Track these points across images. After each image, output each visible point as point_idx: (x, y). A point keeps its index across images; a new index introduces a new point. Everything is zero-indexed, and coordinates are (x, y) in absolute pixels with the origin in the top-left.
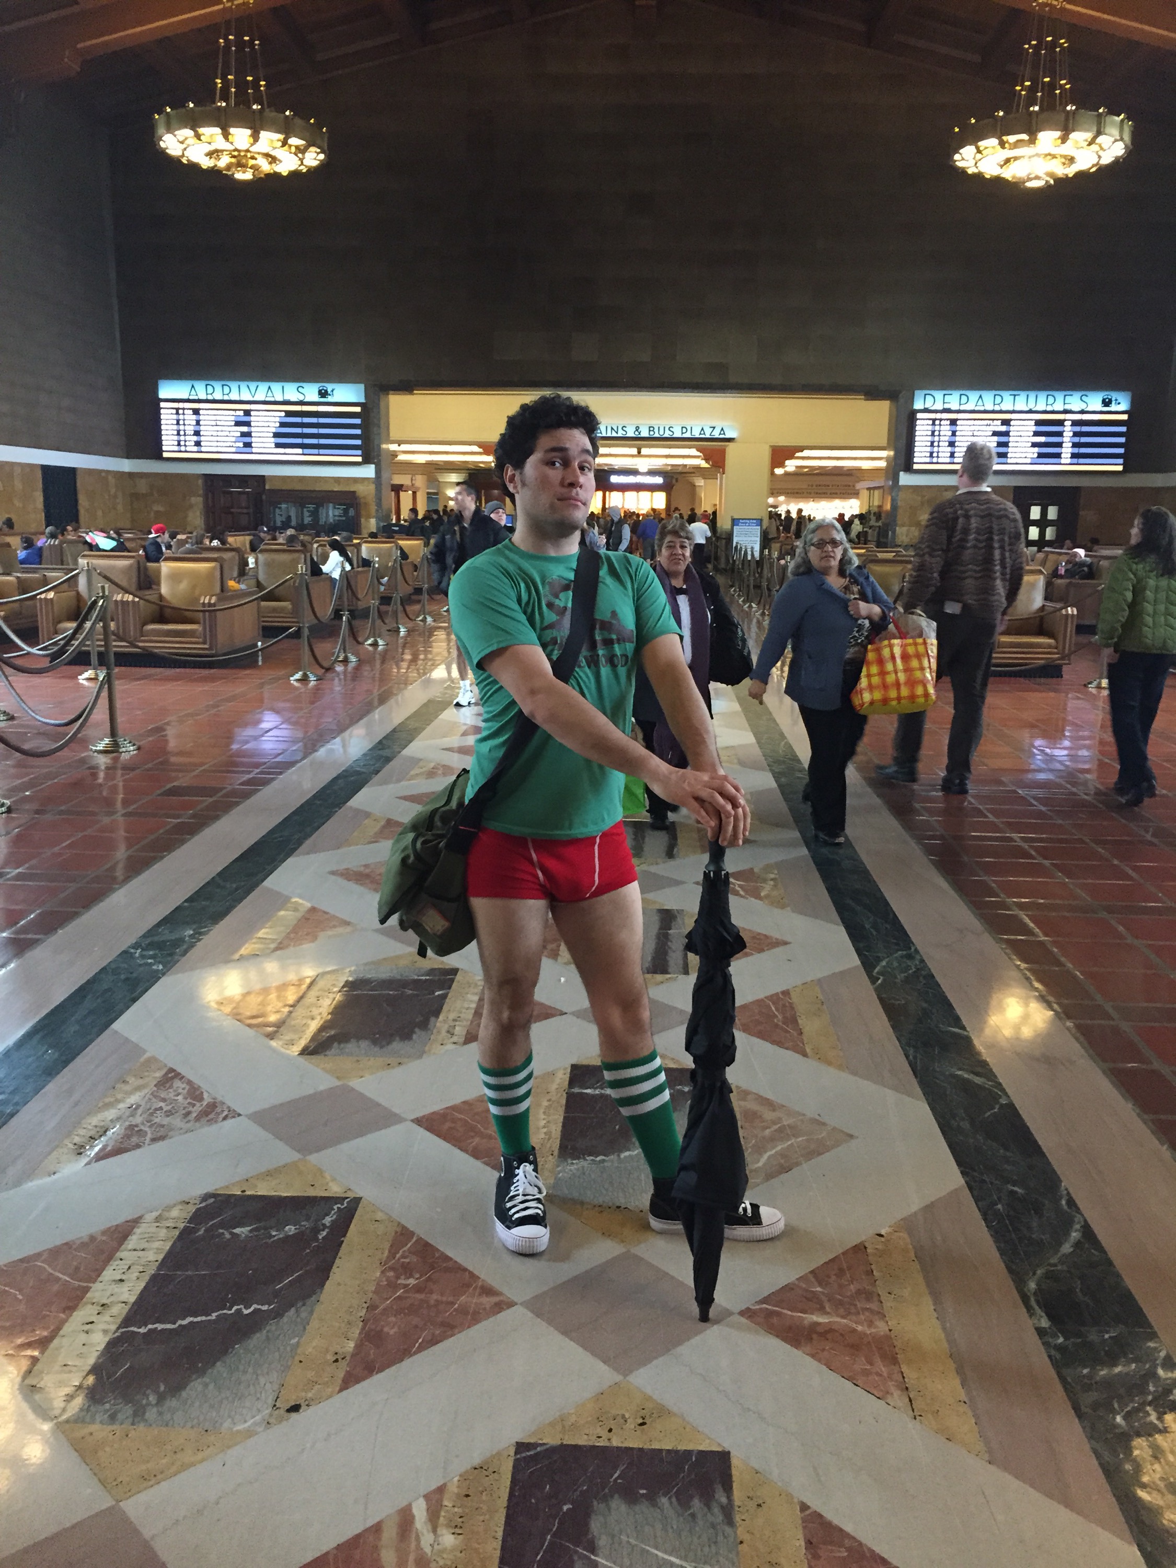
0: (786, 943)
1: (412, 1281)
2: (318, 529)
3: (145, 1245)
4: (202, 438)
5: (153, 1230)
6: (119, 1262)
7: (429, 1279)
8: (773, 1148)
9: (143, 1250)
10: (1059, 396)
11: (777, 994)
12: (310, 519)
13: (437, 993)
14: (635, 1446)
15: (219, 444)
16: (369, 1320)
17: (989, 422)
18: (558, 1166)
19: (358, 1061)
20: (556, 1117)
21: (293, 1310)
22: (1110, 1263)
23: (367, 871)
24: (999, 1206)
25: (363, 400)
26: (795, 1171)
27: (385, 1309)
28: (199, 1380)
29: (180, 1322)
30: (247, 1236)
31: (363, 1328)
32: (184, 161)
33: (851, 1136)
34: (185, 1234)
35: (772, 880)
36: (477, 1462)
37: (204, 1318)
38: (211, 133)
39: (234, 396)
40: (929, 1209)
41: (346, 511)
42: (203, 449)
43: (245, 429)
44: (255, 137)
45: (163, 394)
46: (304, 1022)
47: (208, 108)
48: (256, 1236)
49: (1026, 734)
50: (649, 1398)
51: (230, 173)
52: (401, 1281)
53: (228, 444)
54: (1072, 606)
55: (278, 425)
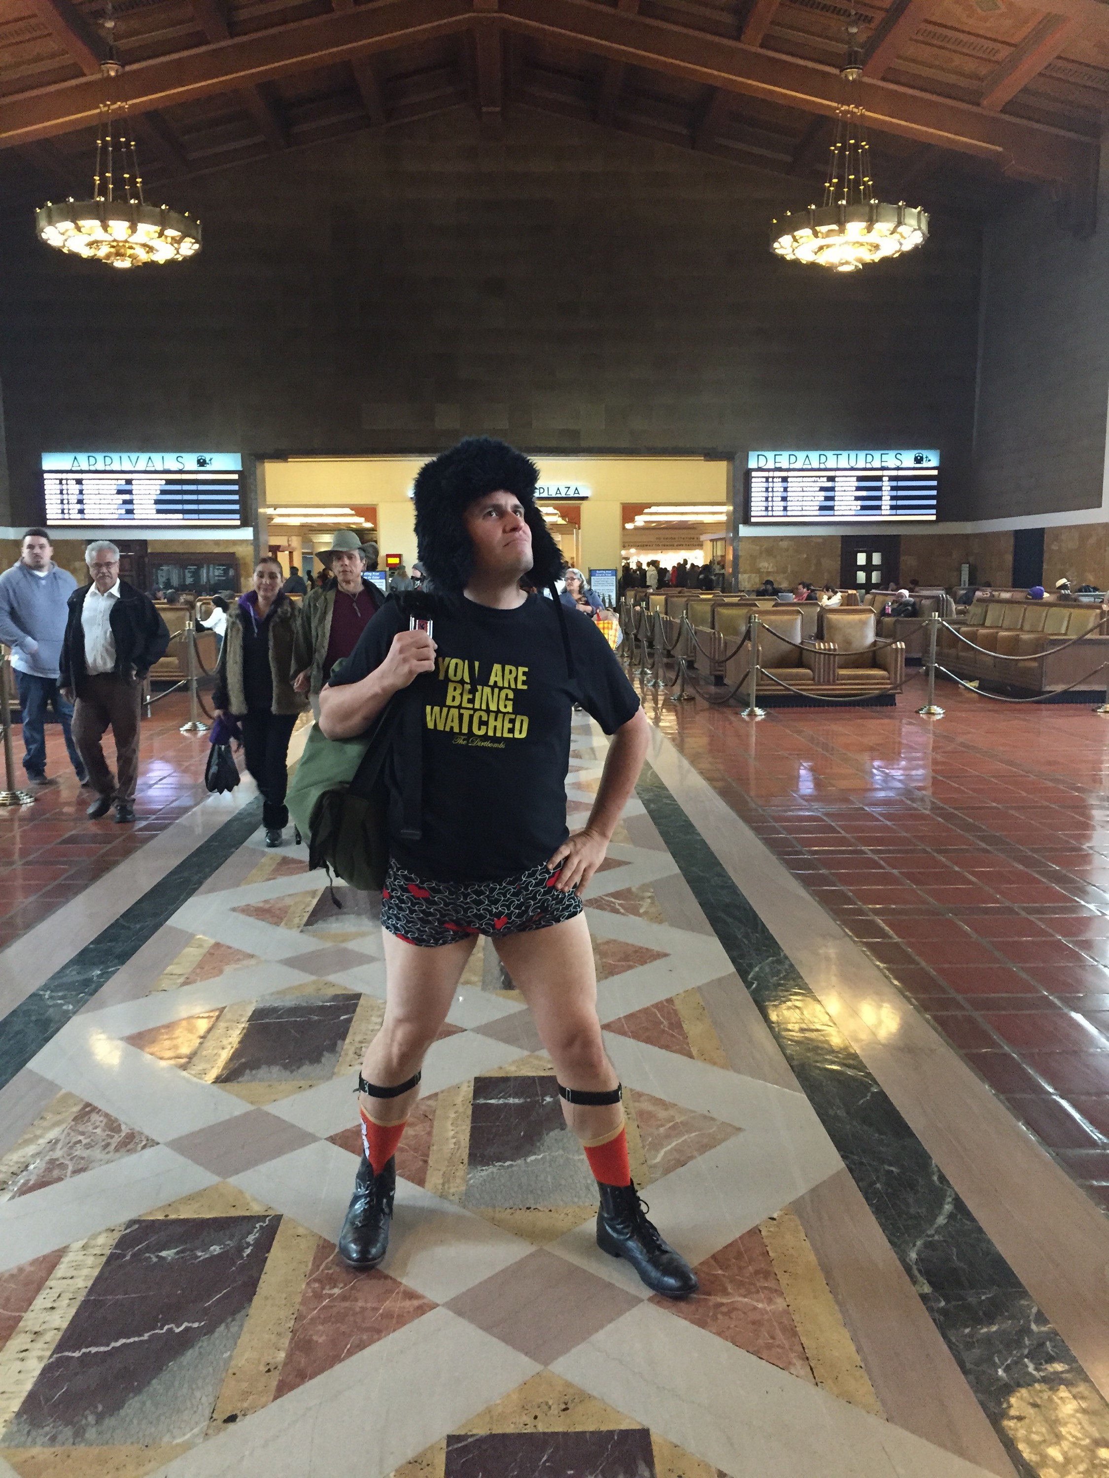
0: (666, 955)
1: (336, 1291)
2: (197, 589)
3: (74, 1273)
4: (85, 507)
5: (81, 1258)
6: (48, 1291)
7: (352, 1288)
8: (670, 1144)
9: (72, 1278)
10: (877, 454)
11: (661, 1002)
12: (192, 579)
13: (342, 1018)
14: (561, 1430)
15: (101, 511)
16: (297, 1331)
17: (816, 479)
18: (469, 1174)
19: (270, 1086)
20: (464, 1127)
21: (223, 1326)
22: (980, 1230)
23: (267, 906)
24: (878, 1185)
25: (240, 468)
26: (690, 1164)
27: (312, 1319)
28: (136, 1399)
29: (113, 1344)
30: (173, 1259)
31: (292, 1339)
32: (65, 251)
33: (739, 1129)
34: (111, 1259)
35: (649, 897)
36: (410, 1455)
37: (136, 1339)
38: (92, 226)
39: (116, 466)
40: (814, 1191)
41: (226, 572)
42: (86, 516)
43: (127, 497)
44: (133, 229)
45: (46, 466)
46: (215, 1052)
47: (85, 203)
48: (182, 1258)
49: (866, 757)
50: (568, 1385)
51: (109, 262)
52: (326, 1291)
53: (111, 511)
54: (900, 641)
55: (159, 492)
